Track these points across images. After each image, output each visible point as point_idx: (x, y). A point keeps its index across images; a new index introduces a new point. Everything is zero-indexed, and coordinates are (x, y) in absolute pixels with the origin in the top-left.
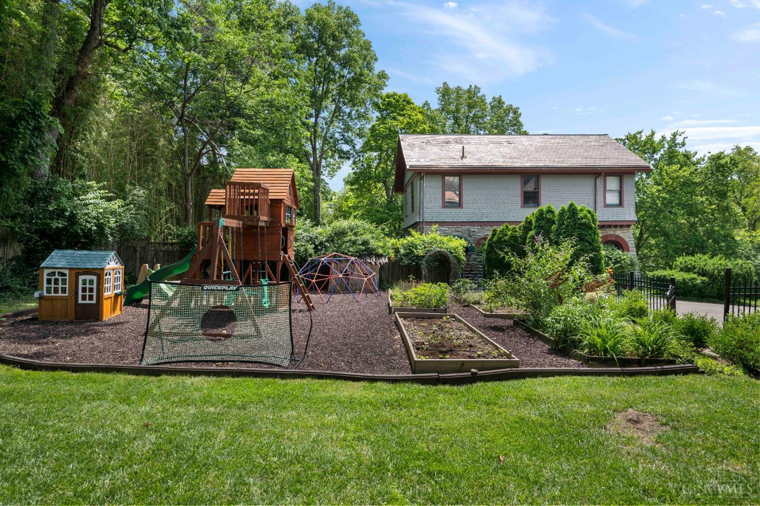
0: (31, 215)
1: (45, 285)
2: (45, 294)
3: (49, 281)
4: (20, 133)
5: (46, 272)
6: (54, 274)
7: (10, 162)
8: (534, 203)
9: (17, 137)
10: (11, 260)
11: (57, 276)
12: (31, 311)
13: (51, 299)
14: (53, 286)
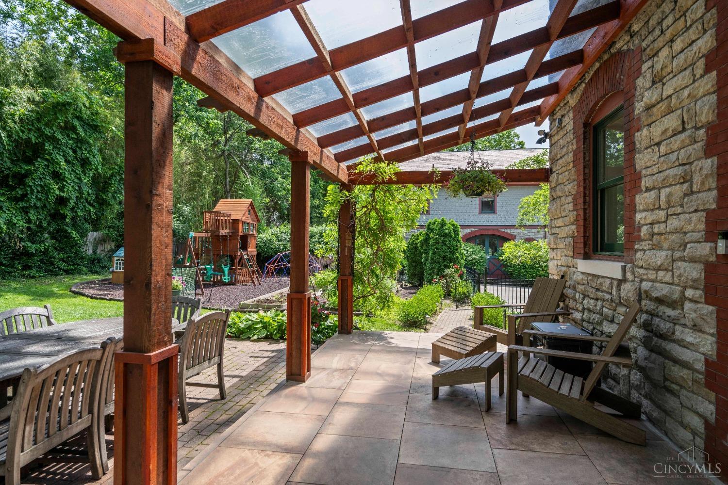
0: (118, 226)
1: (115, 265)
2: (115, 270)
3: (117, 264)
4: (112, 184)
5: (116, 259)
6: (119, 260)
7: (107, 198)
8: (491, 210)
9: (111, 186)
10: (109, 251)
11: (120, 261)
12: (109, 279)
13: (118, 273)
14: (118, 266)
